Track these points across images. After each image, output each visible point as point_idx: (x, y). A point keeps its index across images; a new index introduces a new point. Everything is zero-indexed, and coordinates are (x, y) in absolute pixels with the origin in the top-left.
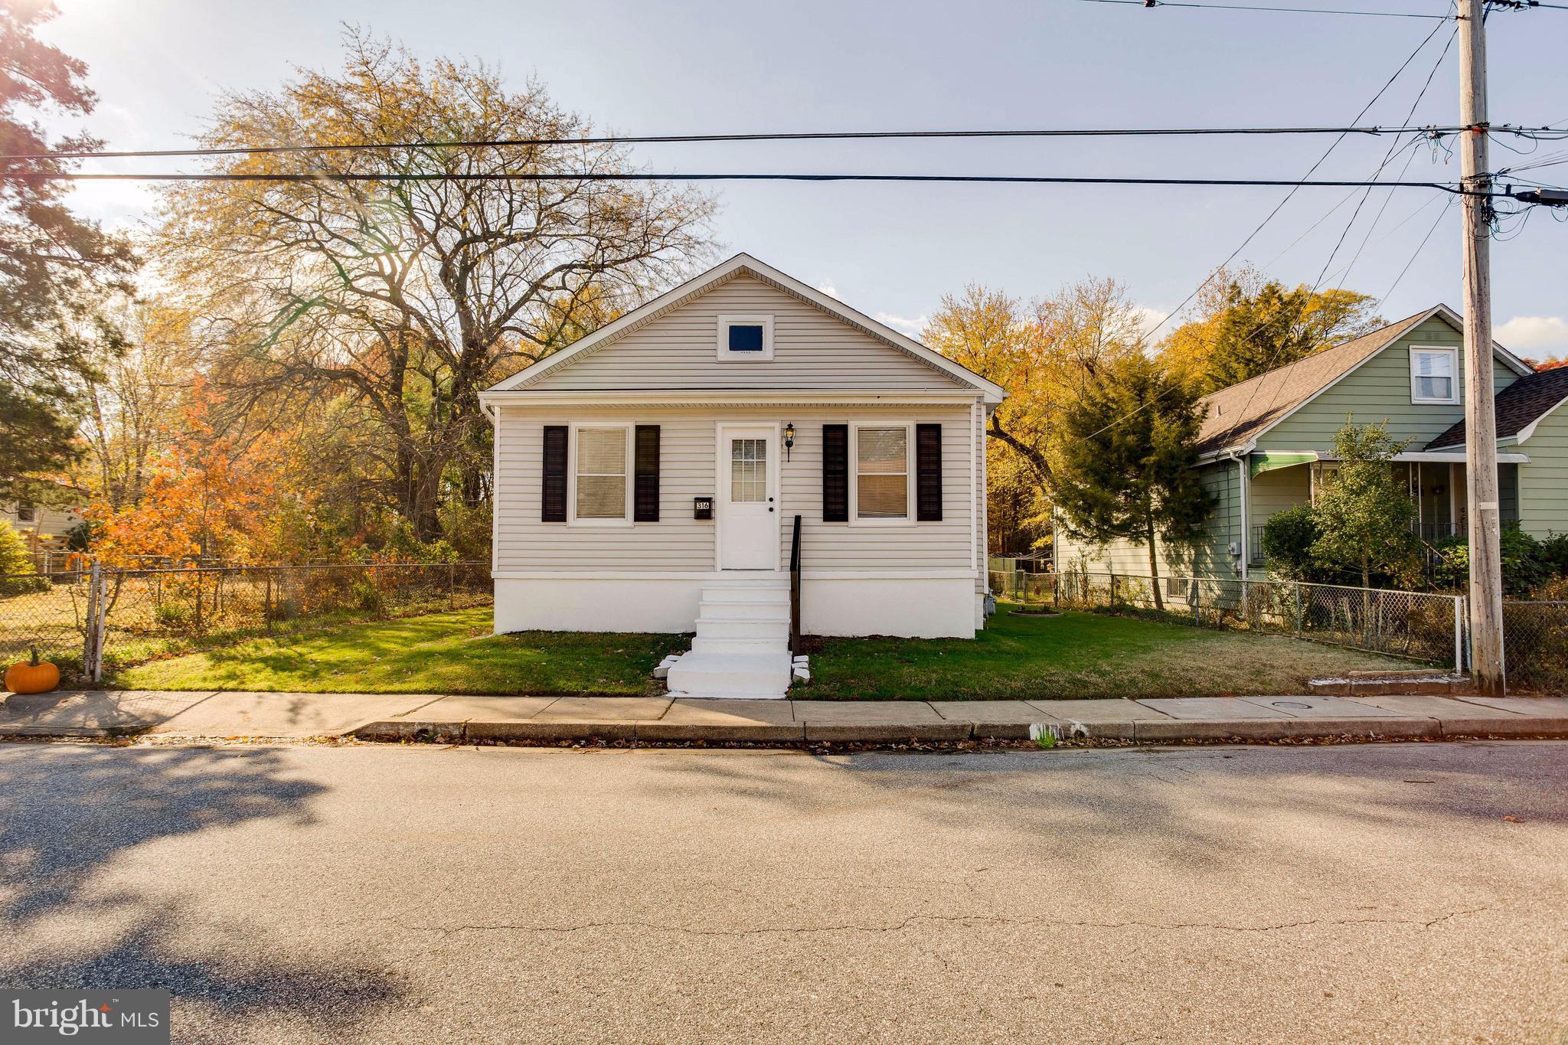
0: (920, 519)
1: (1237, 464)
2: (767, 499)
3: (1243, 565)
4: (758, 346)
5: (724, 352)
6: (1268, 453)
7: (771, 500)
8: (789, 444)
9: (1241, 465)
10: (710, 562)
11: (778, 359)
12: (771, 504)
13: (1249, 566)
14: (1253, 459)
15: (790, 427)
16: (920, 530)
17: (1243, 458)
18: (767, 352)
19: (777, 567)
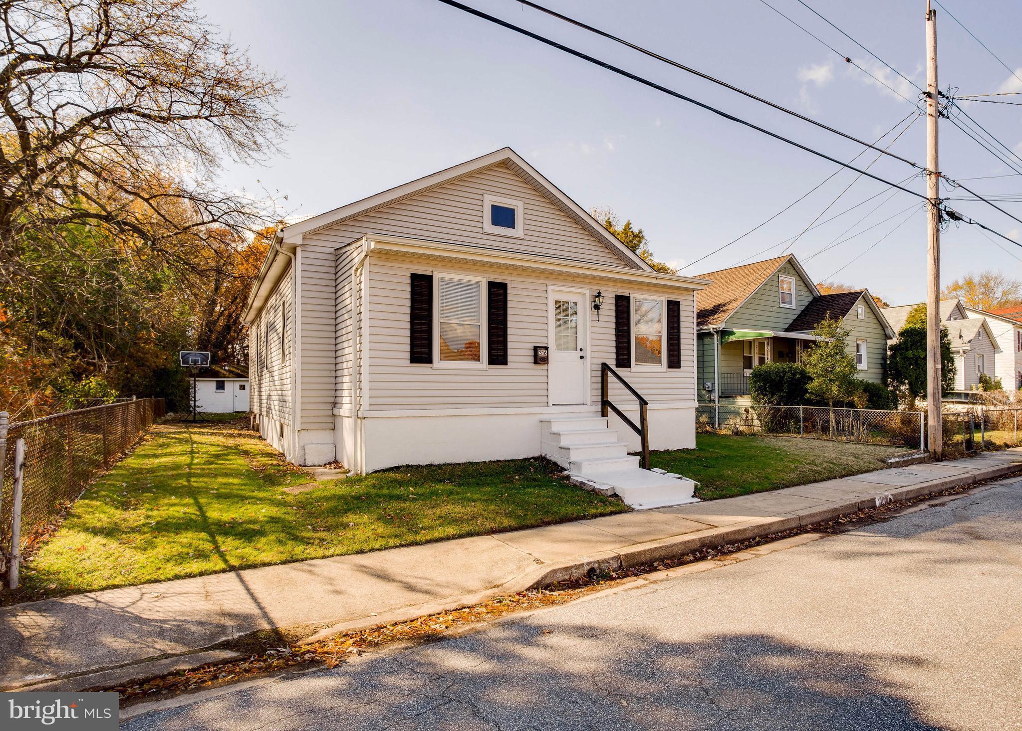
0: (669, 367)
1: (713, 335)
2: (578, 349)
3: (715, 396)
4: (511, 224)
5: (489, 227)
6: (735, 330)
7: (581, 350)
8: (597, 307)
9: (715, 336)
10: (545, 399)
11: (527, 238)
12: (581, 354)
13: (720, 397)
14: (723, 333)
15: (599, 295)
16: (669, 374)
17: (717, 332)
18: (518, 231)
19: (589, 403)
